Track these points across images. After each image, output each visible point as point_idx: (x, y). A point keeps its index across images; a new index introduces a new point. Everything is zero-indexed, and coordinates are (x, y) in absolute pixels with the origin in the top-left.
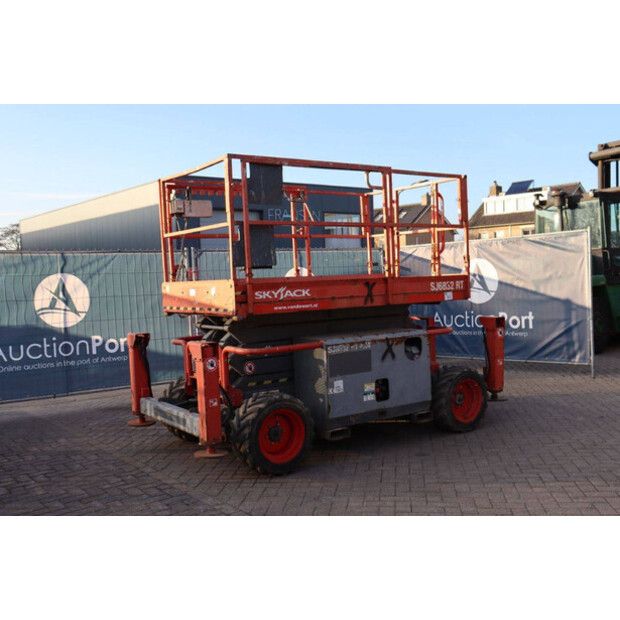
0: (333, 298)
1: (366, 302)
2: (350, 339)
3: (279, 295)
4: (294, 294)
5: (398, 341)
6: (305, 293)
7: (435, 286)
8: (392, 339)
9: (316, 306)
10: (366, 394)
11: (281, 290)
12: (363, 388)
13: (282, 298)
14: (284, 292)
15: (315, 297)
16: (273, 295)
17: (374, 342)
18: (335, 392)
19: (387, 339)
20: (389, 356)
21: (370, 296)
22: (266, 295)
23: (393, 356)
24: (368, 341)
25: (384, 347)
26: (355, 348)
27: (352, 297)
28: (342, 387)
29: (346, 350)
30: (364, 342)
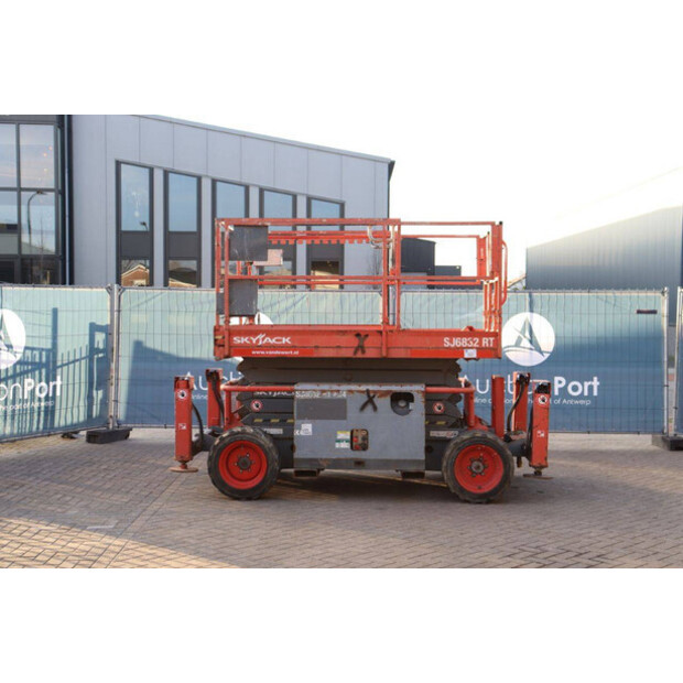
0: (317, 347)
1: (355, 353)
2: (325, 387)
3: (258, 341)
4: (273, 341)
5: (384, 394)
6: (285, 340)
7: (451, 342)
8: (375, 392)
9: (297, 353)
10: (339, 441)
11: (260, 337)
12: (336, 434)
13: (260, 343)
14: (263, 339)
15: (296, 344)
16: (251, 341)
17: (350, 391)
18: (302, 433)
19: (368, 391)
20: (370, 407)
21: (361, 348)
22: (244, 340)
23: (375, 408)
24: (342, 391)
25: (364, 398)
26: (328, 395)
27: (338, 347)
28: (310, 430)
29: (317, 395)
30: (338, 391)
